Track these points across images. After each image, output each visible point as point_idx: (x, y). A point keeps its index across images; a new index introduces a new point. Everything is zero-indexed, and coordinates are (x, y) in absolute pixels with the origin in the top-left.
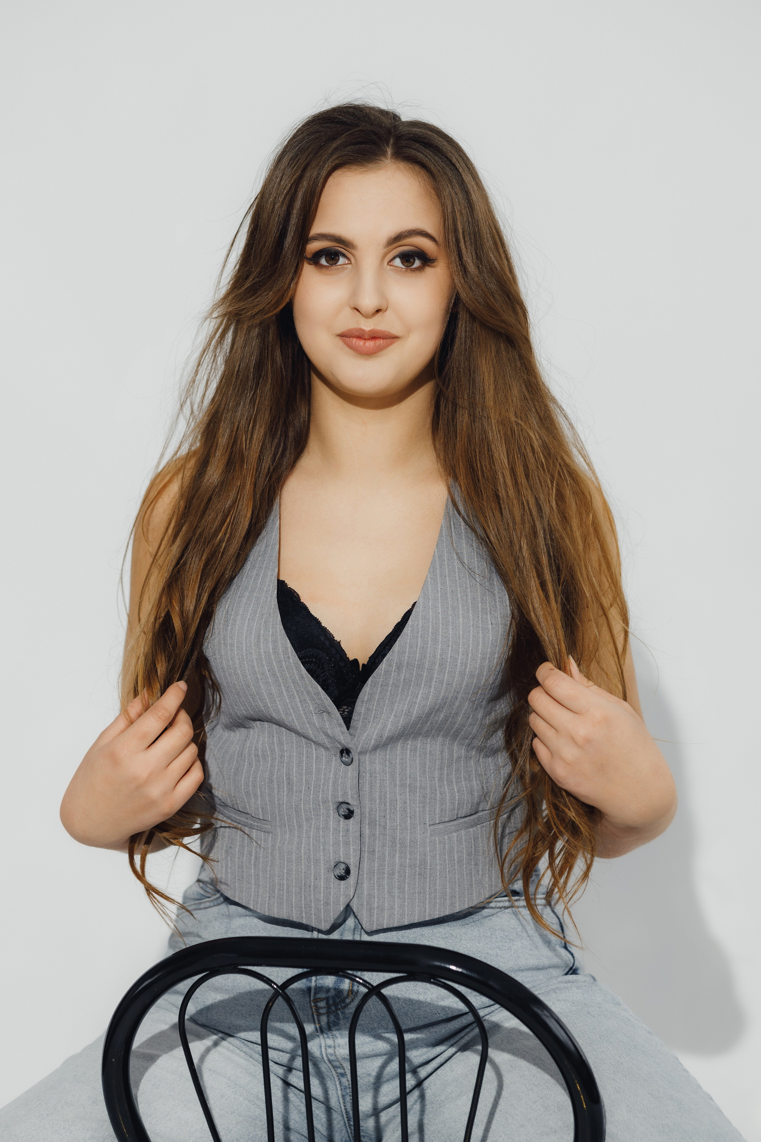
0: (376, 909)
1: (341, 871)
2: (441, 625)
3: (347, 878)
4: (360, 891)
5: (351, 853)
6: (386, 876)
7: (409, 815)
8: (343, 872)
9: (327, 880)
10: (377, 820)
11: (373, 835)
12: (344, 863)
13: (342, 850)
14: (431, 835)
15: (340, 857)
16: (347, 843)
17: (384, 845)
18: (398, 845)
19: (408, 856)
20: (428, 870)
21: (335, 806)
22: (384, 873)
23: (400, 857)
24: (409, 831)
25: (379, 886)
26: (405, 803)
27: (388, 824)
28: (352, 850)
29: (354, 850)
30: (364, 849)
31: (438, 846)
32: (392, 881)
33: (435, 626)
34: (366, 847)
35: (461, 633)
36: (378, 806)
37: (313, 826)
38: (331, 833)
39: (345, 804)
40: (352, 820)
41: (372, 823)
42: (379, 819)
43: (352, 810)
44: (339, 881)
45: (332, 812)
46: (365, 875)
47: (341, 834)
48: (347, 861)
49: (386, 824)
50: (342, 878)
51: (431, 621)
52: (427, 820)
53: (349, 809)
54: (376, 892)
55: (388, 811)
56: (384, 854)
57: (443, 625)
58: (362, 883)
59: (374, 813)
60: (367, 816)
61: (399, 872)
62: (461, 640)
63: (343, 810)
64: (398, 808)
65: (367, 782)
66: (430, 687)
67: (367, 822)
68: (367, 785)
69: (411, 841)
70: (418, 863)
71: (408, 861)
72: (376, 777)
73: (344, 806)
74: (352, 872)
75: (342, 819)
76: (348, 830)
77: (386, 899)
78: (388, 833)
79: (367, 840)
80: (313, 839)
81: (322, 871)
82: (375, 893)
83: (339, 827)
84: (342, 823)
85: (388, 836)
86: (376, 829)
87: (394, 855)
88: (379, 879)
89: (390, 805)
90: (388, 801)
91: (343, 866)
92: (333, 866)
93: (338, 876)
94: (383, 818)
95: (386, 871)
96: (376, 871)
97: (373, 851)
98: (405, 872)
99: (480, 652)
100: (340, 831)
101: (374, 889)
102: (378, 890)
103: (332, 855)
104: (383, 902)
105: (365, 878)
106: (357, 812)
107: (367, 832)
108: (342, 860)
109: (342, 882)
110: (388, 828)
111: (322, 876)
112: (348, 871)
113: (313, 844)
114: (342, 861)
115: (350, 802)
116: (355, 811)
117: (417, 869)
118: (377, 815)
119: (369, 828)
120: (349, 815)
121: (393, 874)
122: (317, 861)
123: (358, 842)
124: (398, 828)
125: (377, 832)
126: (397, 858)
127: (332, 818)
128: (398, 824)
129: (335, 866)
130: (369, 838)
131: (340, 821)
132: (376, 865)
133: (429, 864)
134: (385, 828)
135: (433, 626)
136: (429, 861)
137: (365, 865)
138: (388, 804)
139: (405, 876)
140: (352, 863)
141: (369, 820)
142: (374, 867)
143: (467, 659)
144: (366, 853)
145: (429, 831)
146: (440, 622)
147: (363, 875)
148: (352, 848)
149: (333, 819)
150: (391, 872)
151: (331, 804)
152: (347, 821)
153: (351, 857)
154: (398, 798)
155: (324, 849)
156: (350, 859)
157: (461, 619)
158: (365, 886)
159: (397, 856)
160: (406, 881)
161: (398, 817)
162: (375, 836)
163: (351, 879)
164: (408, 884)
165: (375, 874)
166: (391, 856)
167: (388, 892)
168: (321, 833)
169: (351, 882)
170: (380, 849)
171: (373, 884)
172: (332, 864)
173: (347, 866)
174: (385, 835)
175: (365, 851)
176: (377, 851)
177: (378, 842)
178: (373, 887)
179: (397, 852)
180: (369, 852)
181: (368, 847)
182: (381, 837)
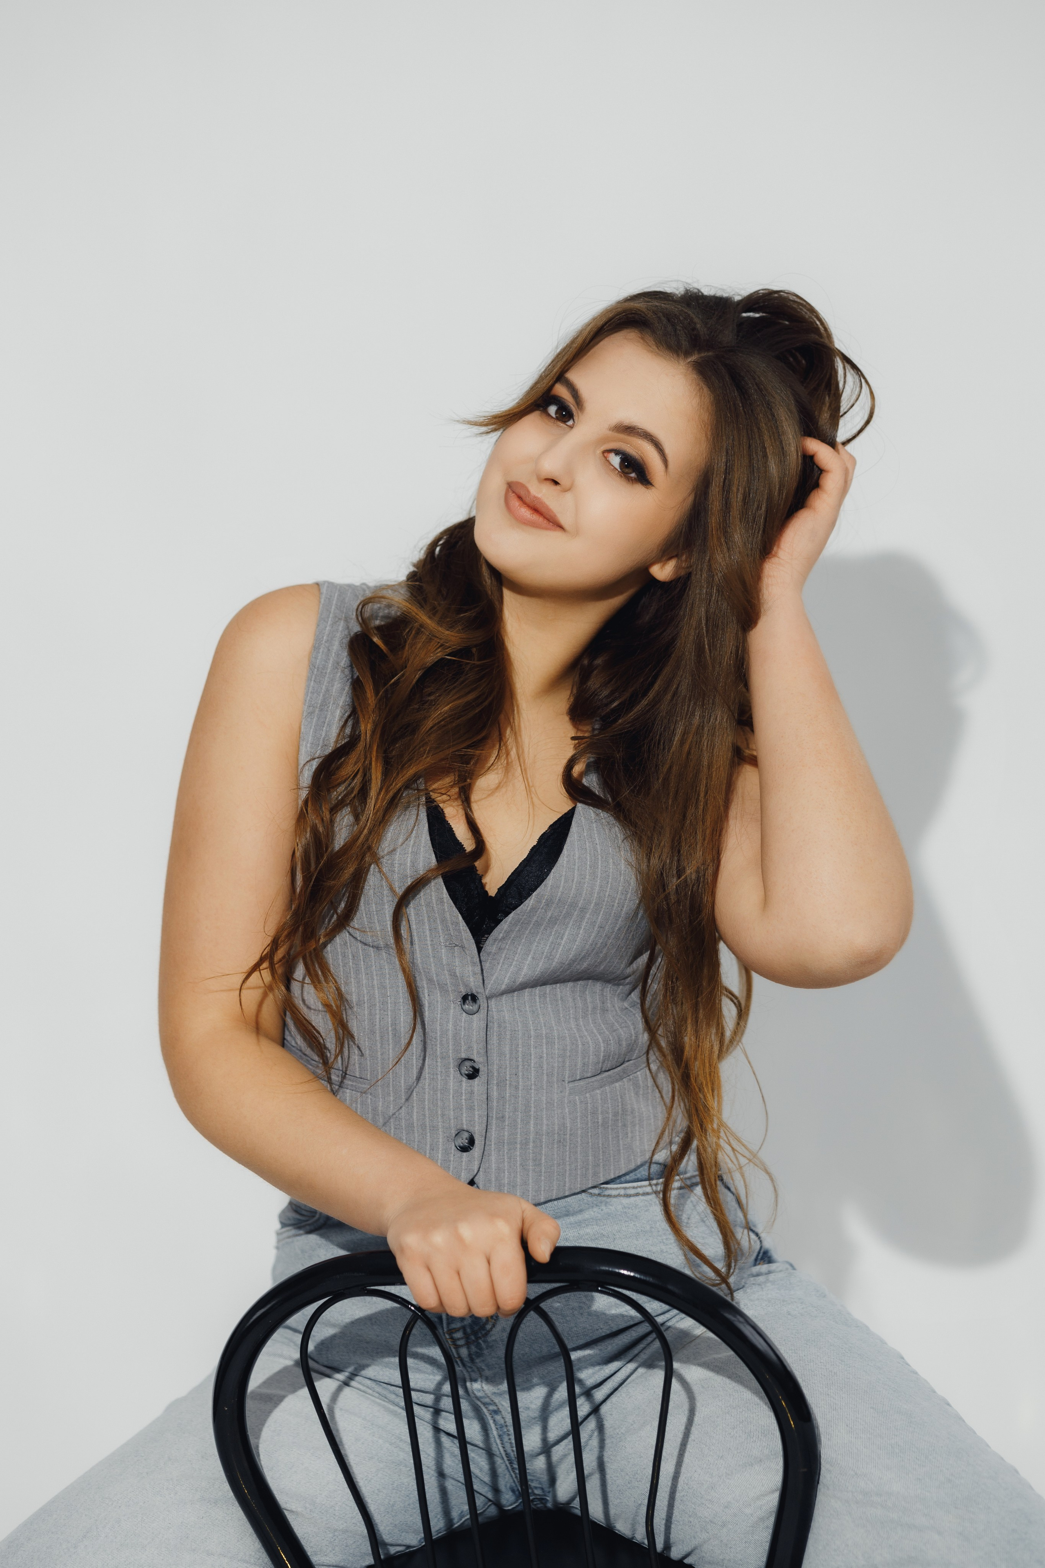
0: (506, 1185)
1: (463, 1141)
2: (600, 858)
3: (471, 1149)
4: (487, 1164)
5: (476, 1119)
6: (518, 1146)
7: (545, 1072)
8: (465, 1142)
9: (446, 1152)
10: (507, 1078)
11: (502, 1098)
12: (467, 1131)
13: (464, 1115)
14: (570, 1094)
15: (462, 1124)
16: (471, 1108)
17: (515, 1110)
18: (533, 1109)
19: (545, 1122)
20: (568, 1136)
21: (457, 1064)
22: (516, 1143)
23: (536, 1124)
24: (545, 1091)
25: (510, 1158)
26: (541, 1057)
27: (520, 1083)
28: (477, 1116)
29: (481, 1116)
30: (491, 1115)
31: (579, 1106)
32: (526, 1152)
33: (593, 858)
34: (494, 1112)
36: (508, 1062)
38: (451, 1096)
39: (469, 1062)
40: (476, 1079)
41: (501, 1084)
42: (510, 1078)
43: (477, 1068)
44: (461, 1153)
45: (453, 1071)
46: (493, 1145)
47: (464, 1098)
48: (471, 1129)
49: (519, 1083)
50: (464, 1149)
51: (588, 852)
52: (566, 1077)
53: (474, 1067)
54: (507, 1165)
55: (520, 1067)
56: (515, 1121)
57: (602, 857)
58: (489, 1155)
59: (504, 1071)
60: (495, 1074)
61: (534, 1142)
63: (466, 1069)
64: (532, 1064)
65: (497, 1034)
67: (495, 1082)
68: (495, 1037)
69: (547, 1103)
70: (556, 1129)
71: (544, 1128)
72: (505, 1027)
74: (476, 1142)
75: (465, 1079)
76: (472, 1093)
77: (518, 1173)
78: (520, 1095)
79: (495, 1104)
80: (429, 1104)
81: (441, 1140)
82: (504, 1167)
83: (463, 1089)
84: (464, 1084)
85: (520, 1099)
86: (506, 1090)
87: (528, 1122)
88: (509, 1150)
89: (523, 1061)
90: (520, 1055)
91: (466, 1135)
92: (454, 1135)
93: (460, 1147)
94: (515, 1076)
95: (519, 1140)
96: (506, 1141)
97: (503, 1117)
98: (541, 1141)
100: (462, 1093)
101: (504, 1162)
102: (509, 1163)
103: (452, 1121)
104: (514, 1177)
105: (493, 1149)
106: (483, 1070)
107: (495, 1094)
108: (465, 1127)
109: (465, 1154)
110: (521, 1088)
111: (441, 1147)
112: (472, 1141)
113: (429, 1109)
114: (465, 1129)
115: (476, 1058)
116: (480, 1070)
117: (556, 1136)
118: (508, 1073)
119: (498, 1089)
120: (474, 1074)
121: (527, 1143)
122: (434, 1128)
123: (485, 1106)
124: (533, 1087)
125: (508, 1095)
126: (532, 1125)
127: (452, 1078)
128: (533, 1082)
129: (456, 1135)
130: (498, 1102)
131: (462, 1081)
132: (506, 1133)
133: (568, 1128)
134: (517, 1088)
135: (591, 859)
136: (568, 1125)
137: (493, 1134)
138: (520, 1060)
139: (541, 1146)
140: (476, 1131)
141: (497, 1079)
142: (504, 1136)
144: (494, 1119)
145: (568, 1089)
146: (599, 854)
147: (491, 1145)
148: (477, 1113)
149: (454, 1080)
150: (524, 1141)
151: (452, 1061)
152: (470, 1081)
153: (477, 1124)
154: (533, 1052)
155: (443, 1116)
156: (474, 1127)
158: (493, 1158)
159: (532, 1122)
160: (543, 1152)
161: (533, 1075)
162: (506, 1098)
163: (477, 1151)
164: (545, 1155)
165: (506, 1144)
166: (525, 1122)
167: (521, 1164)
168: (439, 1095)
169: (476, 1154)
170: (511, 1114)
171: (504, 1156)
172: (454, 1132)
173: (472, 1135)
174: (516, 1097)
175: (492, 1117)
176: (507, 1117)
177: (510, 1105)
178: (504, 1159)
179: (532, 1117)
180: (497, 1118)
181: (496, 1112)
182: (512, 1100)
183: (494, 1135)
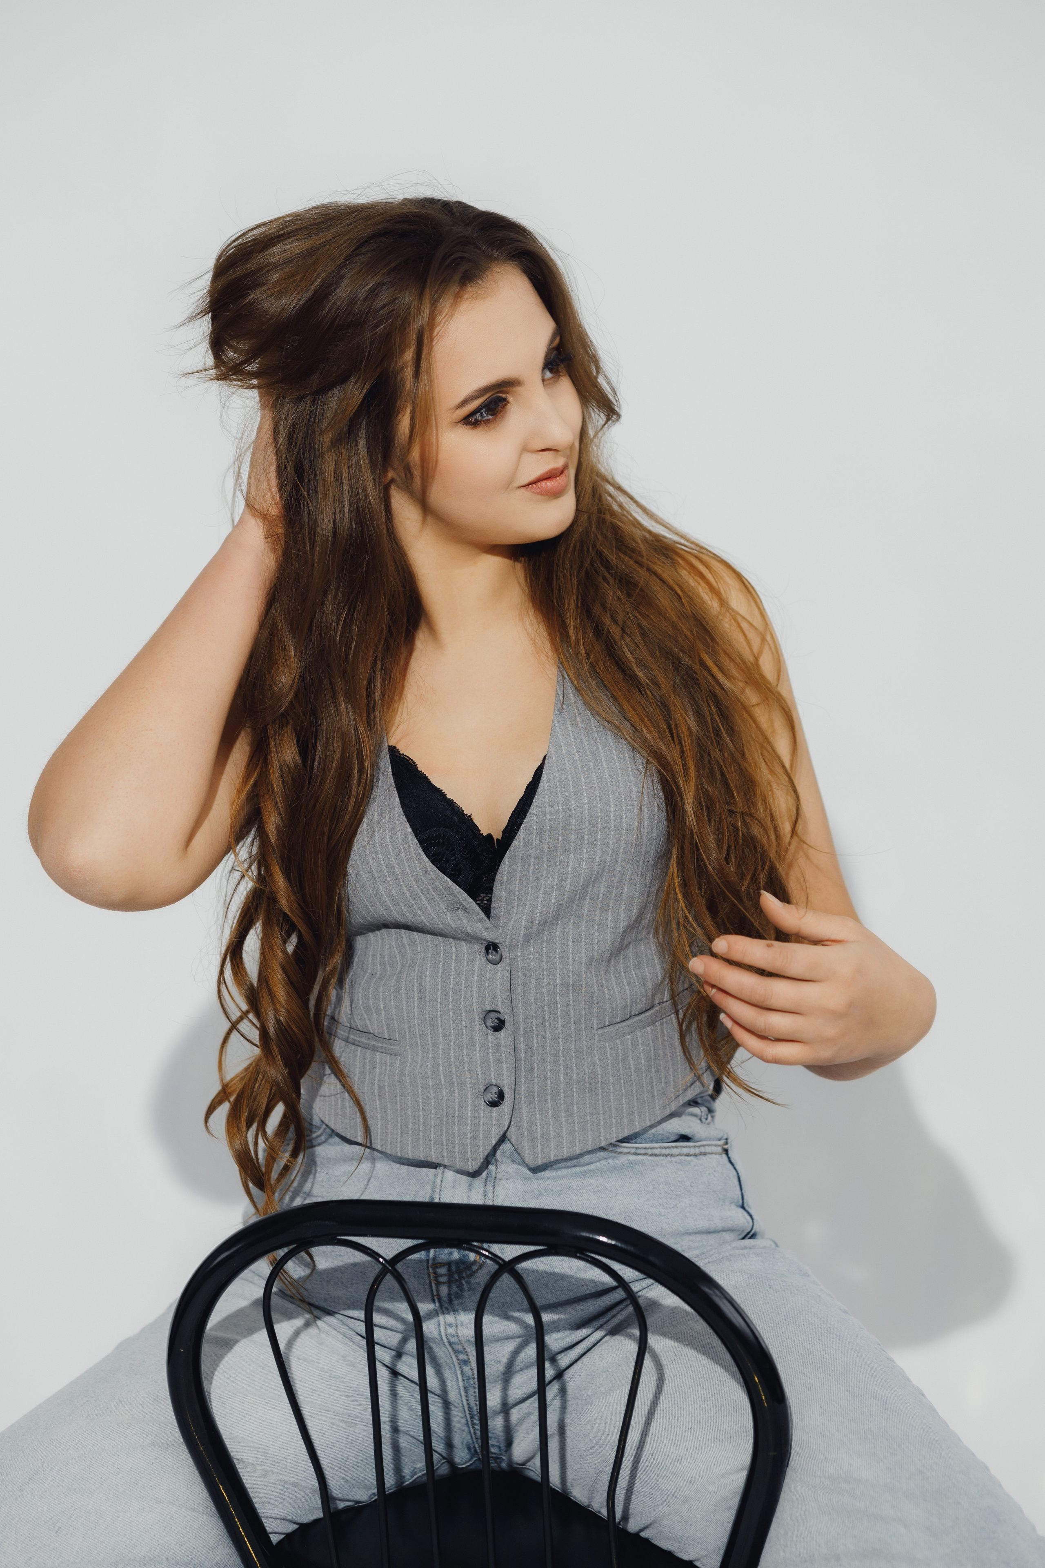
0: (540, 1138)
1: (492, 1095)
2: (582, 774)
3: (501, 1104)
4: (518, 1118)
5: (505, 1073)
6: (550, 1097)
7: (573, 1020)
8: (495, 1097)
9: (477, 1108)
10: (535, 1029)
11: (529, 1049)
12: (496, 1085)
13: (493, 1069)
14: (600, 1040)
15: (491, 1078)
16: (499, 1061)
17: (544, 1060)
18: (562, 1058)
19: (575, 1070)
21: (482, 1016)
22: (546, 1094)
23: (566, 1074)
25: (542, 1110)
26: (568, 1005)
27: (548, 1033)
28: (505, 1069)
29: (508, 1068)
30: (519, 1067)
31: (609, 1053)
32: (558, 1103)
33: (575, 776)
34: (523, 1065)
36: (534, 1012)
37: (452, 1043)
38: (479, 1049)
39: (494, 1013)
40: (502, 1031)
41: (529, 1034)
42: (537, 1028)
43: (503, 1019)
44: (490, 1108)
45: (478, 1024)
46: (524, 1099)
47: (491, 1052)
48: (500, 1083)
49: (546, 1033)
50: (494, 1104)
51: (569, 771)
52: (596, 1023)
53: (499, 1019)
54: (538, 1117)
55: (547, 1016)
56: (545, 1071)
57: (584, 774)
58: (520, 1109)
59: (530, 1021)
60: (521, 1025)
61: (565, 1091)
63: (492, 1021)
64: (559, 1013)
65: (521, 983)
67: (522, 1033)
68: (520, 986)
70: (587, 1077)
71: (575, 1077)
72: (530, 976)
73: (493, 1015)
74: (506, 1096)
75: (491, 1032)
76: (498, 1045)
77: (552, 1126)
78: (548, 1045)
79: (523, 1055)
80: (455, 1059)
81: (470, 1097)
82: (537, 1120)
83: (488, 1042)
84: (491, 1037)
85: (548, 1048)
86: (534, 1040)
87: (558, 1072)
88: (541, 1102)
89: (549, 1010)
90: (546, 1004)
91: (495, 1090)
92: (483, 1090)
93: (489, 1102)
94: (541, 1026)
95: (549, 1092)
96: (536, 1093)
97: (531, 1069)
98: (572, 1091)
100: (488, 1046)
101: (536, 1115)
102: (541, 1115)
103: (480, 1076)
104: (548, 1129)
105: (523, 1102)
106: (509, 1021)
108: (493, 1081)
109: (495, 1109)
110: (548, 1037)
111: (470, 1104)
112: (501, 1095)
113: (456, 1065)
114: (494, 1083)
115: (500, 1009)
116: (506, 1021)
117: (587, 1084)
118: (534, 1023)
119: (525, 1040)
120: (500, 1026)
121: (558, 1094)
122: (462, 1085)
123: (512, 1058)
124: (561, 1036)
125: (536, 1045)
126: (562, 1075)
127: (478, 1032)
128: (561, 1031)
129: (485, 1090)
130: (525, 1053)
131: (488, 1034)
132: (536, 1085)
133: (600, 1077)
134: (544, 1038)
135: (573, 777)
136: (600, 1073)
137: (523, 1087)
138: (546, 1009)
139: (573, 1095)
140: (506, 1085)
141: (524, 1030)
142: (534, 1088)
144: (523, 1072)
145: (597, 1035)
146: (581, 771)
147: (521, 1098)
148: (504, 1066)
149: (480, 1033)
150: (554, 1092)
151: (476, 1014)
152: (497, 1033)
153: (505, 1077)
154: (559, 1000)
155: (470, 1071)
156: (503, 1080)
157: (605, 764)
158: (524, 1111)
159: (562, 1072)
160: (575, 1102)
161: (560, 1023)
162: (534, 1049)
163: (507, 1105)
164: (577, 1105)
165: (536, 1096)
166: (555, 1072)
167: (553, 1116)
168: (465, 1050)
169: (507, 1108)
170: (540, 1065)
171: (535, 1108)
172: (482, 1088)
173: (501, 1089)
174: (544, 1047)
175: (521, 1069)
176: (536, 1068)
177: (538, 1056)
178: (535, 1112)
179: (562, 1067)
180: (526, 1071)
181: (525, 1064)
182: (541, 1051)
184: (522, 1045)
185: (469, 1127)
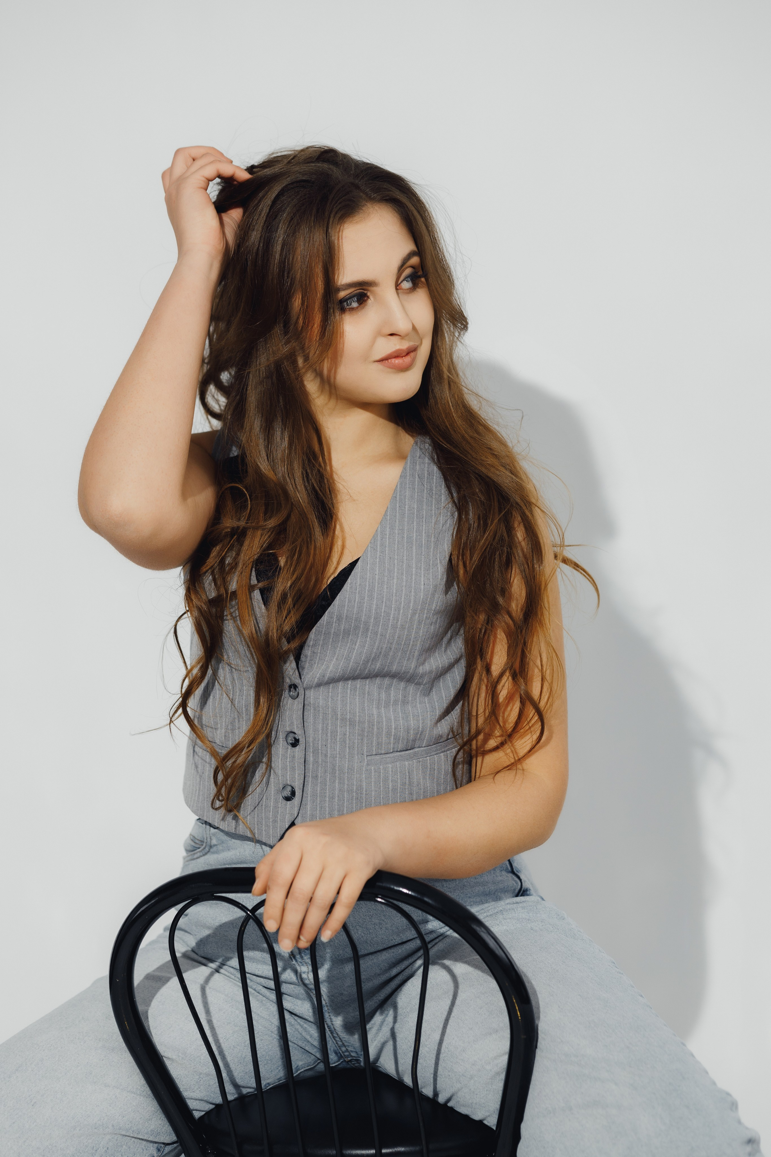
1: (288, 793)
2: (377, 584)
3: (293, 799)
4: (304, 811)
5: (296, 777)
6: (327, 799)
7: (348, 745)
9: (277, 801)
10: (320, 748)
11: (316, 762)
12: (290, 786)
13: (289, 774)
14: (368, 764)
15: (287, 780)
16: (293, 769)
17: (326, 772)
18: (338, 772)
19: (346, 782)
20: (363, 795)
21: (285, 736)
22: (325, 796)
23: (340, 783)
24: (347, 760)
25: (321, 808)
26: (344, 736)
27: (329, 752)
28: (297, 774)
29: (299, 774)
30: (308, 775)
31: (373, 774)
32: (332, 804)
33: (371, 584)
34: (311, 773)
35: (394, 592)
36: (320, 736)
38: (281, 760)
40: (298, 747)
41: (316, 752)
42: (322, 748)
43: (298, 738)
44: (286, 801)
45: (282, 742)
46: (309, 798)
47: (288, 760)
48: (293, 784)
49: (327, 752)
50: (287, 799)
51: (368, 580)
52: (365, 752)
53: (295, 738)
54: (318, 812)
55: (329, 740)
56: (325, 779)
57: (379, 584)
58: (306, 804)
59: (317, 742)
60: (311, 744)
61: (338, 796)
62: (394, 598)
63: (290, 740)
64: (339, 739)
65: (312, 714)
66: (367, 637)
67: (310, 750)
68: (312, 717)
69: (348, 768)
70: (355, 788)
71: (345, 786)
72: (319, 711)
73: (292, 735)
74: (296, 794)
75: (290, 747)
76: (294, 757)
78: (329, 761)
79: (310, 766)
81: (273, 792)
82: (317, 814)
83: (287, 753)
84: (289, 751)
85: (329, 763)
86: (319, 756)
87: (334, 781)
88: (321, 801)
89: (331, 736)
90: (329, 732)
91: (289, 789)
93: (285, 797)
94: (324, 747)
95: (327, 795)
96: (318, 795)
97: (316, 777)
98: (344, 797)
99: (411, 608)
100: (288, 757)
101: (316, 810)
102: (320, 811)
103: (281, 778)
105: (308, 800)
106: (302, 740)
107: (311, 758)
108: (289, 783)
109: (289, 802)
110: (329, 755)
111: (272, 797)
112: (293, 793)
114: (289, 784)
115: (296, 731)
116: (300, 740)
117: (354, 794)
118: (320, 744)
119: (313, 756)
120: (295, 743)
121: (333, 798)
123: (303, 767)
124: (338, 756)
125: (320, 760)
126: (337, 784)
127: (281, 746)
128: (338, 752)
129: (283, 789)
130: (313, 765)
131: (288, 748)
132: (318, 789)
133: (364, 789)
134: (326, 756)
135: (369, 585)
136: (364, 787)
137: (309, 788)
138: (329, 735)
139: (343, 800)
140: (297, 786)
141: (312, 748)
142: (317, 790)
143: (399, 614)
144: (310, 778)
145: (365, 760)
146: (377, 581)
147: (308, 797)
148: (297, 772)
150: (331, 796)
151: (281, 734)
152: (293, 748)
153: (297, 781)
154: (339, 730)
155: (274, 774)
156: (295, 782)
157: (395, 580)
158: (309, 807)
159: (337, 781)
160: (345, 805)
161: (338, 747)
162: (319, 763)
163: (297, 800)
164: (346, 807)
165: (318, 797)
166: (332, 781)
167: (329, 813)
169: (296, 802)
170: (322, 775)
171: (316, 806)
172: (281, 787)
173: (293, 788)
174: (326, 762)
175: (309, 776)
176: (320, 776)
177: (321, 768)
178: (317, 808)
179: (337, 778)
180: (312, 777)
182: (323, 764)
183: (310, 790)
184: (311, 759)
185: (271, 814)
